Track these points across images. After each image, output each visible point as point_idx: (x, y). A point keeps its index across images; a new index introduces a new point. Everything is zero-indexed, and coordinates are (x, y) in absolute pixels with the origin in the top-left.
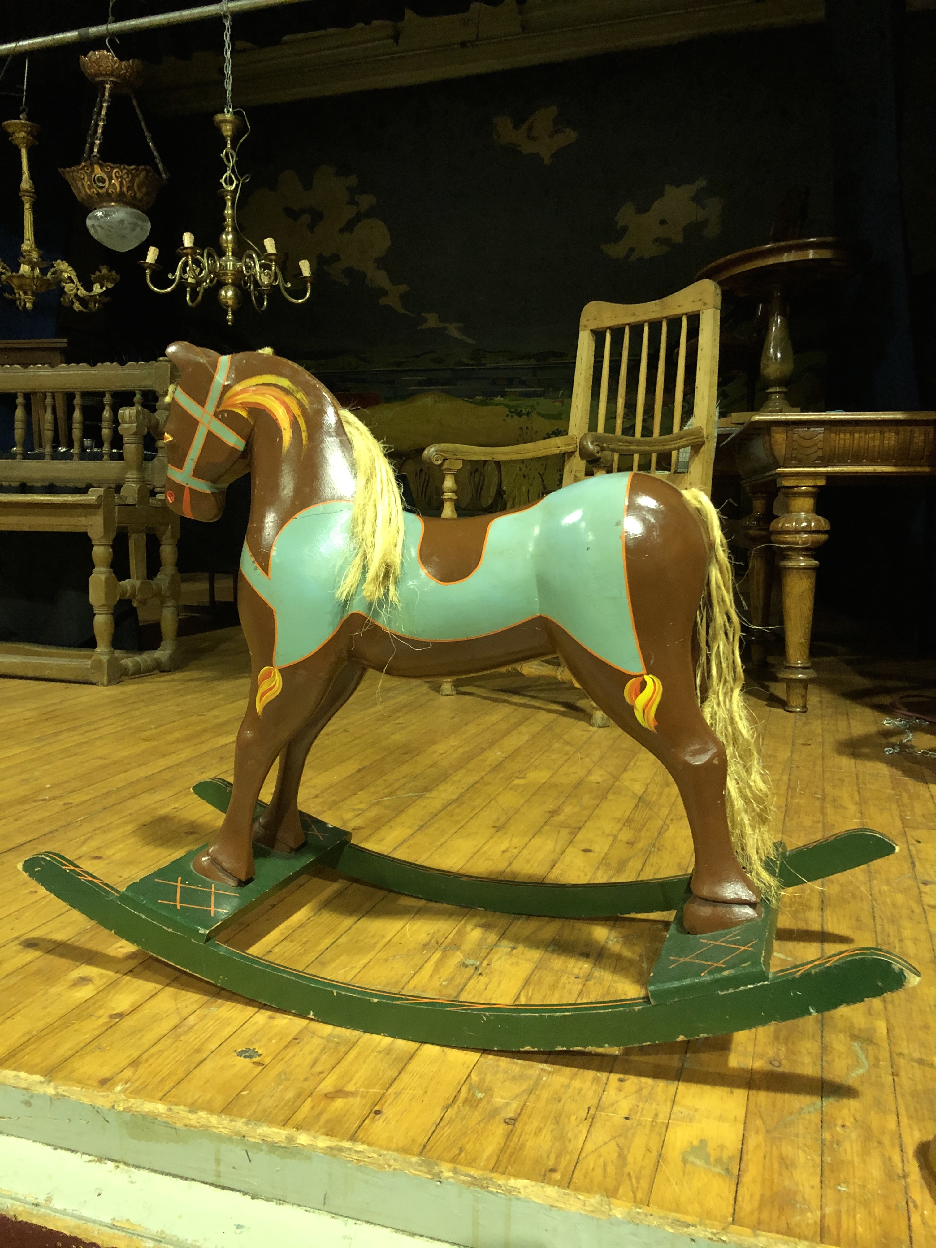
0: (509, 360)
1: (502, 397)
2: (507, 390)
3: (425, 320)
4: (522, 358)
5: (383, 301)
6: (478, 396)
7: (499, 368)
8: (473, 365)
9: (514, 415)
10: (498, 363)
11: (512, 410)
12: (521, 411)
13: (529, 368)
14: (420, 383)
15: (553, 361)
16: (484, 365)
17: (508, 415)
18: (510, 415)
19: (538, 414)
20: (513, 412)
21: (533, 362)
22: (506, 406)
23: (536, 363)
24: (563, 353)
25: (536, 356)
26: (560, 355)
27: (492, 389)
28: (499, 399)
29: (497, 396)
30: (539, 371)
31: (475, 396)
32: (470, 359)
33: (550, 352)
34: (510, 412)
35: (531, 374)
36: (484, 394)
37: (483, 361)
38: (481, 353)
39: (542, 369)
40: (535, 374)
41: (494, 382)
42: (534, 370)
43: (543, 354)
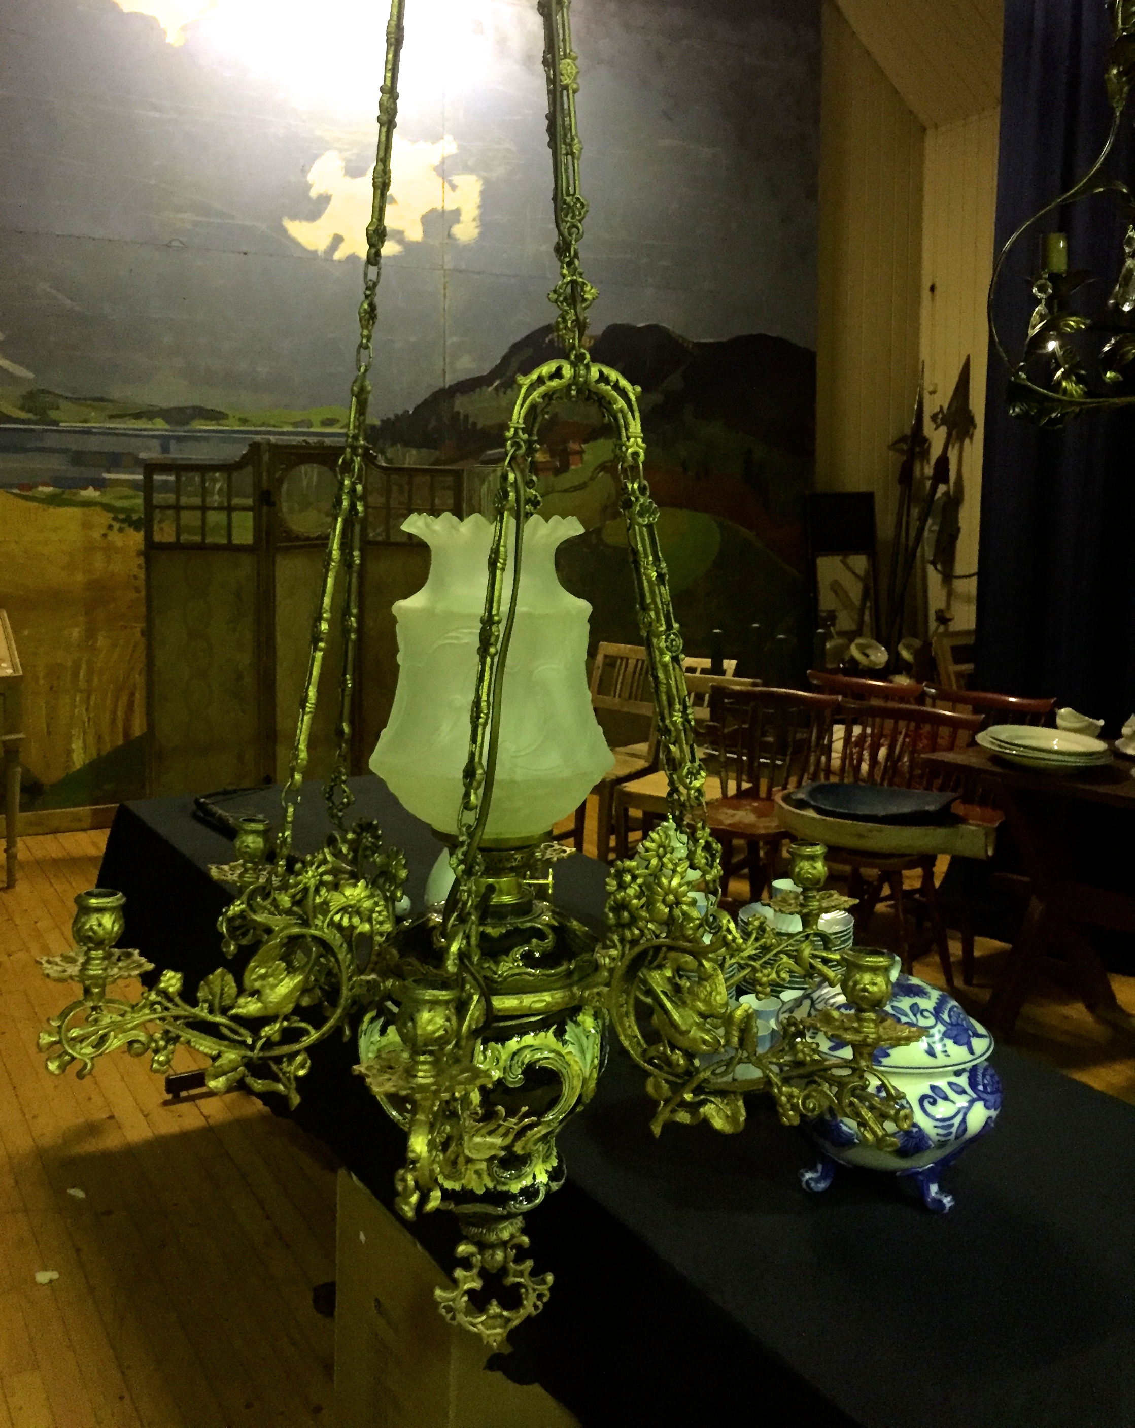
0: (112, 417)
1: (96, 489)
2: (107, 476)
4: (138, 416)
6: (46, 484)
7: (88, 432)
9: (125, 525)
10: (86, 421)
11: (121, 516)
13: (153, 437)
15: (200, 425)
16: (56, 423)
17: (110, 527)
18: (116, 525)
20: (123, 521)
21: (160, 424)
22: (107, 508)
23: (167, 427)
24: (220, 412)
25: (167, 414)
26: (215, 416)
27: (74, 472)
28: (90, 493)
29: (85, 488)
30: (173, 444)
31: (35, 486)
32: (22, 408)
33: (194, 408)
34: (115, 519)
35: (158, 448)
36: (56, 481)
37: (53, 414)
38: (48, 399)
39: (179, 439)
40: (165, 449)
41: (78, 458)
42: (165, 443)
43: (181, 410)
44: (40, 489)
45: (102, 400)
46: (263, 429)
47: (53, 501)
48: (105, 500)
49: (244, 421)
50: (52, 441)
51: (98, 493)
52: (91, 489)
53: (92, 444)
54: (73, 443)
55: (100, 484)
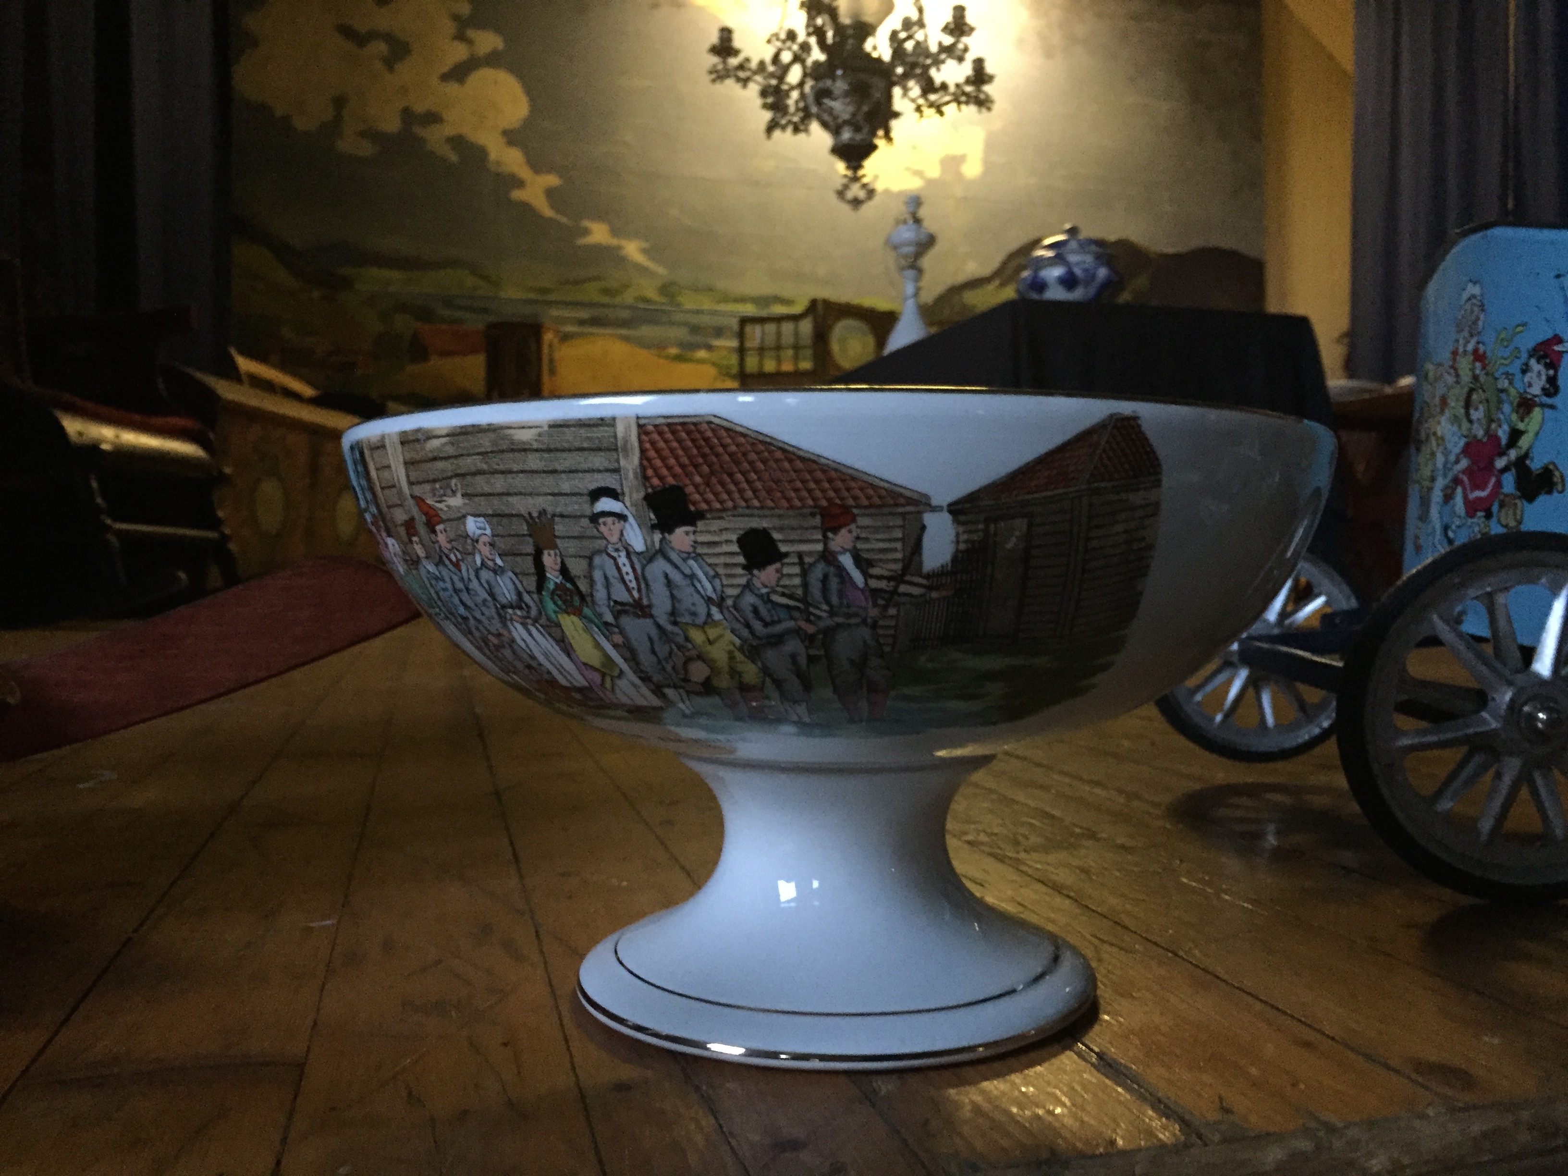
0: (718, 302)
3: (586, 232)
4: (734, 301)
8: (663, 304)
10: (701, 304)
11: (724, 371)
16: (681, 305)
22: (714, 364)
25: (754, 300)
28: (702, 354)
32: (659, 294)
33: (773, 296)
37: (680, 299)
38: (676, 288)
43: (764, 297)
44: (670, 350)
47: (679, 358)
48: (712, 358)
51: (708, 354)
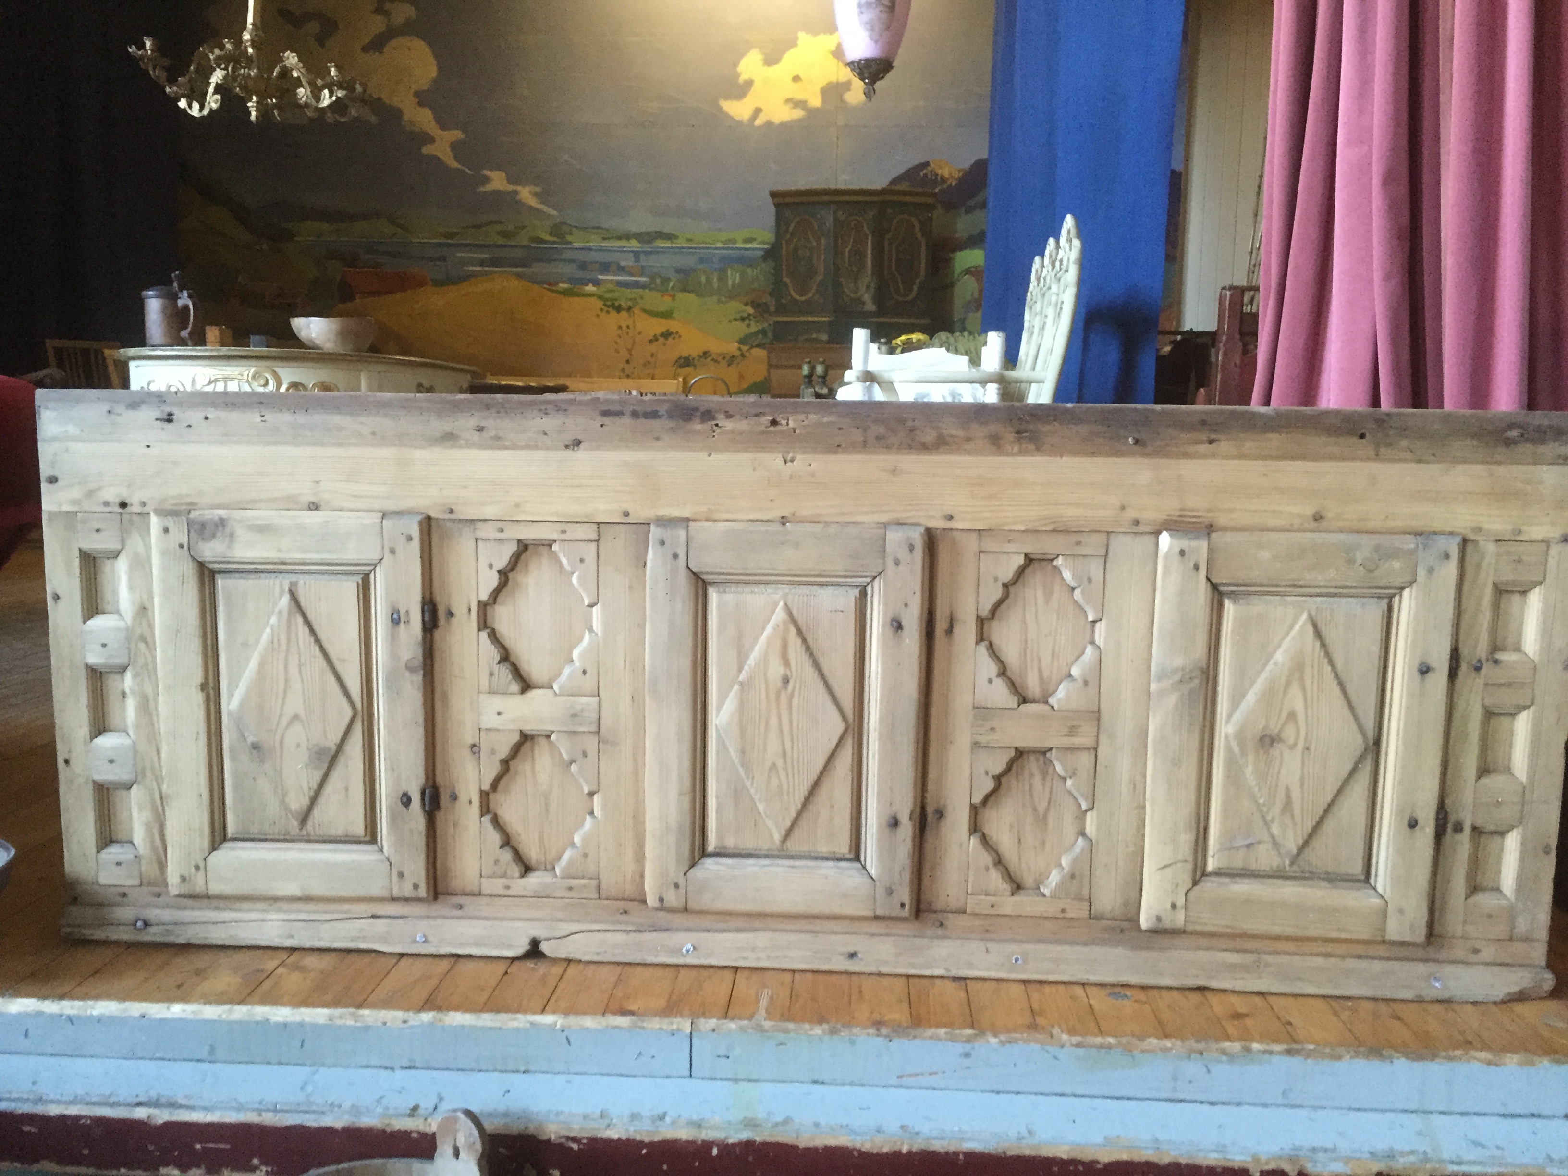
0: (604, 239)
1: (594, 285)
2: (600, 277)
4: (620, 238)
5: (426, 150)
6: (563, 282)
8: (554, 243)
9: (610, 309)
11: (609, 303)
12: (620, 305)
14: (482, 263)
15: (660, 244)
16: (570, 243)
17: (602, 310)
18: (605, 309)
19: (644, 311)
20: (608, 306)
21: (634, 244)
22: (600, 298)
23: (639, 245)
24: (673, 235)
25: (638, 236)
26: (669, 237)
27: (580, 274)
28: (590, 288)
29: (587, 285)
30: (642, 257)
31: (557, 284)
32: (551, 234)
33: (656, 232)
34: (605, 305)
35: (633, 259)
36: (570, 280)
37: (569, 238)
38: (565, 228)
39: (645, 253)
40: (637, 259)
41: (583, 266)
42: (636, 254)
43: (648, 234)
44: (561, 285)
45: (598, 228)
46: (703, 245)
47: (567, 293)
48: (599, 292)
49: (689, 240)
50: (568, 255)
51: (595, 289)
52: (591, 285)
53: (593, 256)
54: (581, 256)
55: (596, 283)
